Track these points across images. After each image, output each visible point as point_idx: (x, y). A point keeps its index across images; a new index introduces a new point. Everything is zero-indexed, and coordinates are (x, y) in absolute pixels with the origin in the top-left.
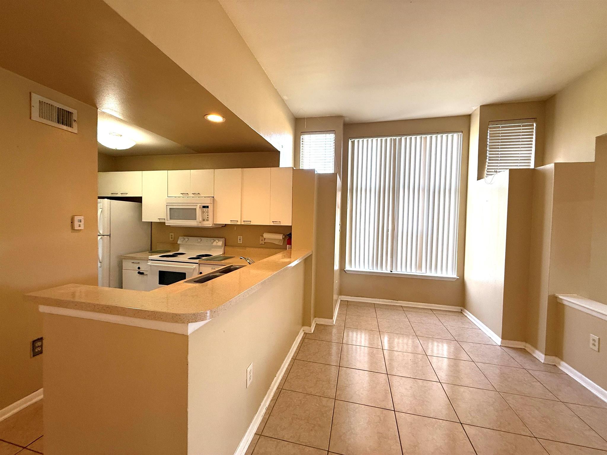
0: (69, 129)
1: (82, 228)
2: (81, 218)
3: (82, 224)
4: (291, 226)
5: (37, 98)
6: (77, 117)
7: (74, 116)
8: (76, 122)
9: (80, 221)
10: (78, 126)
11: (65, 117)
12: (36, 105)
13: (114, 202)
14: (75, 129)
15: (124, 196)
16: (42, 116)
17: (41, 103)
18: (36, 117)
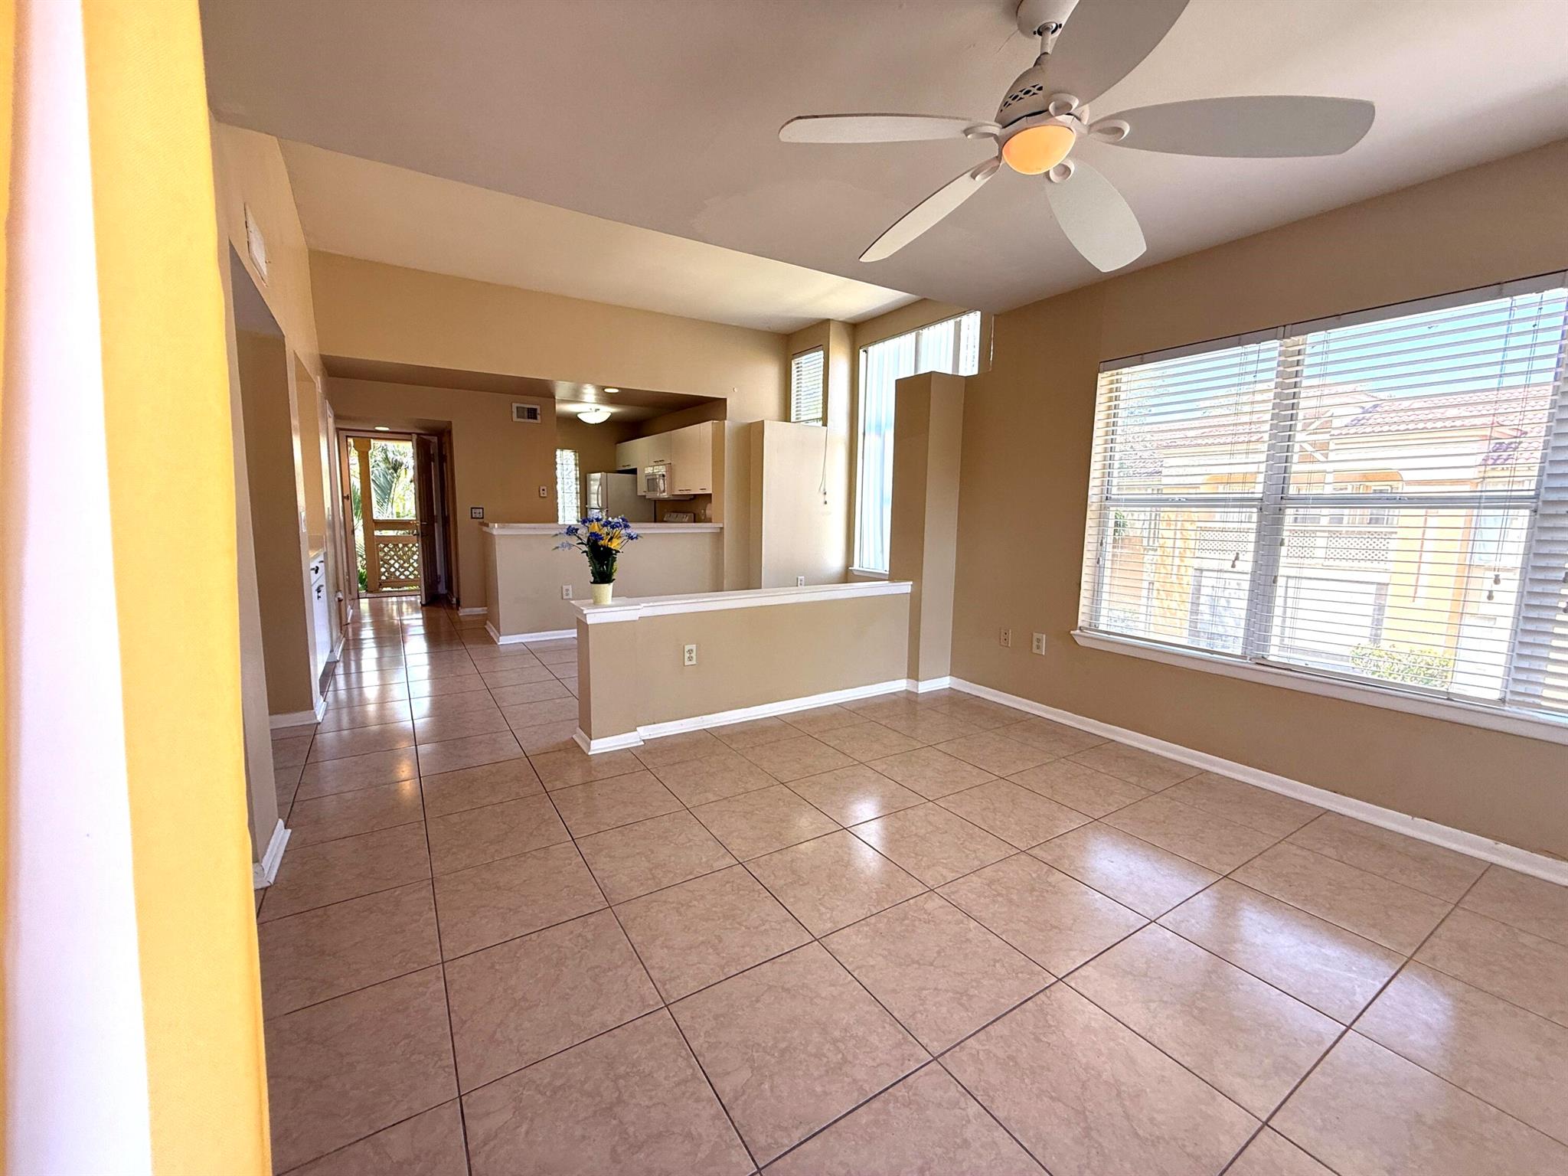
0: (535, 421)
1: (545, 495)
2: (545, 488)
3: (545, 492)
4: (710, 495)
5: (515, 405)
6: (541, 411)
7: (538, 411)
8: (540, 414)
9: (543, 490)
10: (541, 417)
11: (532, 414)
12: (515, 410)
13: (609, 474)
14: (539, 420)
15: (627, 468)
16: (518, 417)
17: (517, 407)
18: (515, 418)
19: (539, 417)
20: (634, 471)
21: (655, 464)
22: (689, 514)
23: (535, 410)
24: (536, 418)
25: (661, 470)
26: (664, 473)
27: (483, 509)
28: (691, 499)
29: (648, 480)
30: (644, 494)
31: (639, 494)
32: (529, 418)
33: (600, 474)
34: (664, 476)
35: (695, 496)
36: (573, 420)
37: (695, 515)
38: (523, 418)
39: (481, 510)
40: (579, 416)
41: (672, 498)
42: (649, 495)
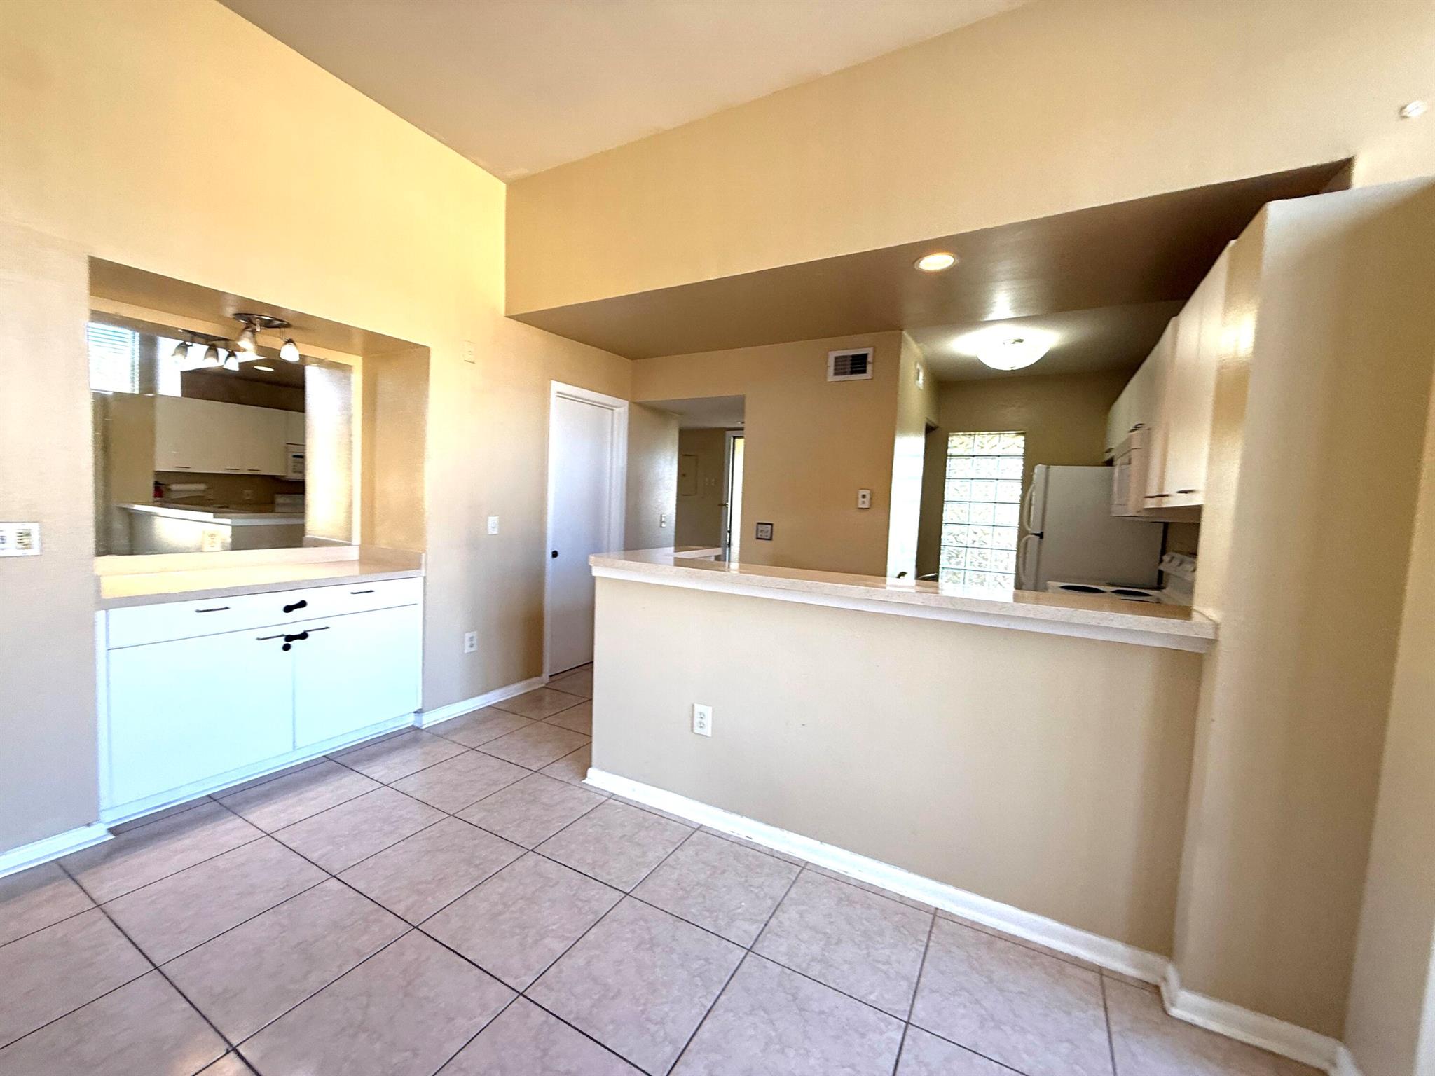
2: (867, 492)
3: (867, 500)
5: (833, 355)
6: (874, 357)
7: (870, 359)
8: (873, 363)
9: (864, 496)
10: (873, 368)
11: (858, 364)
12: (831, 363)
14: (868, 375)
16: (836, 374)
17: (836, 358)
18: (831, 377)
19: (869, 368)
23: (865, 356)
24: (864, 372)
27: (771, 524)
32: (852, 372)
38: (844, 373)
39: (770, 526)
40: (978, 359)
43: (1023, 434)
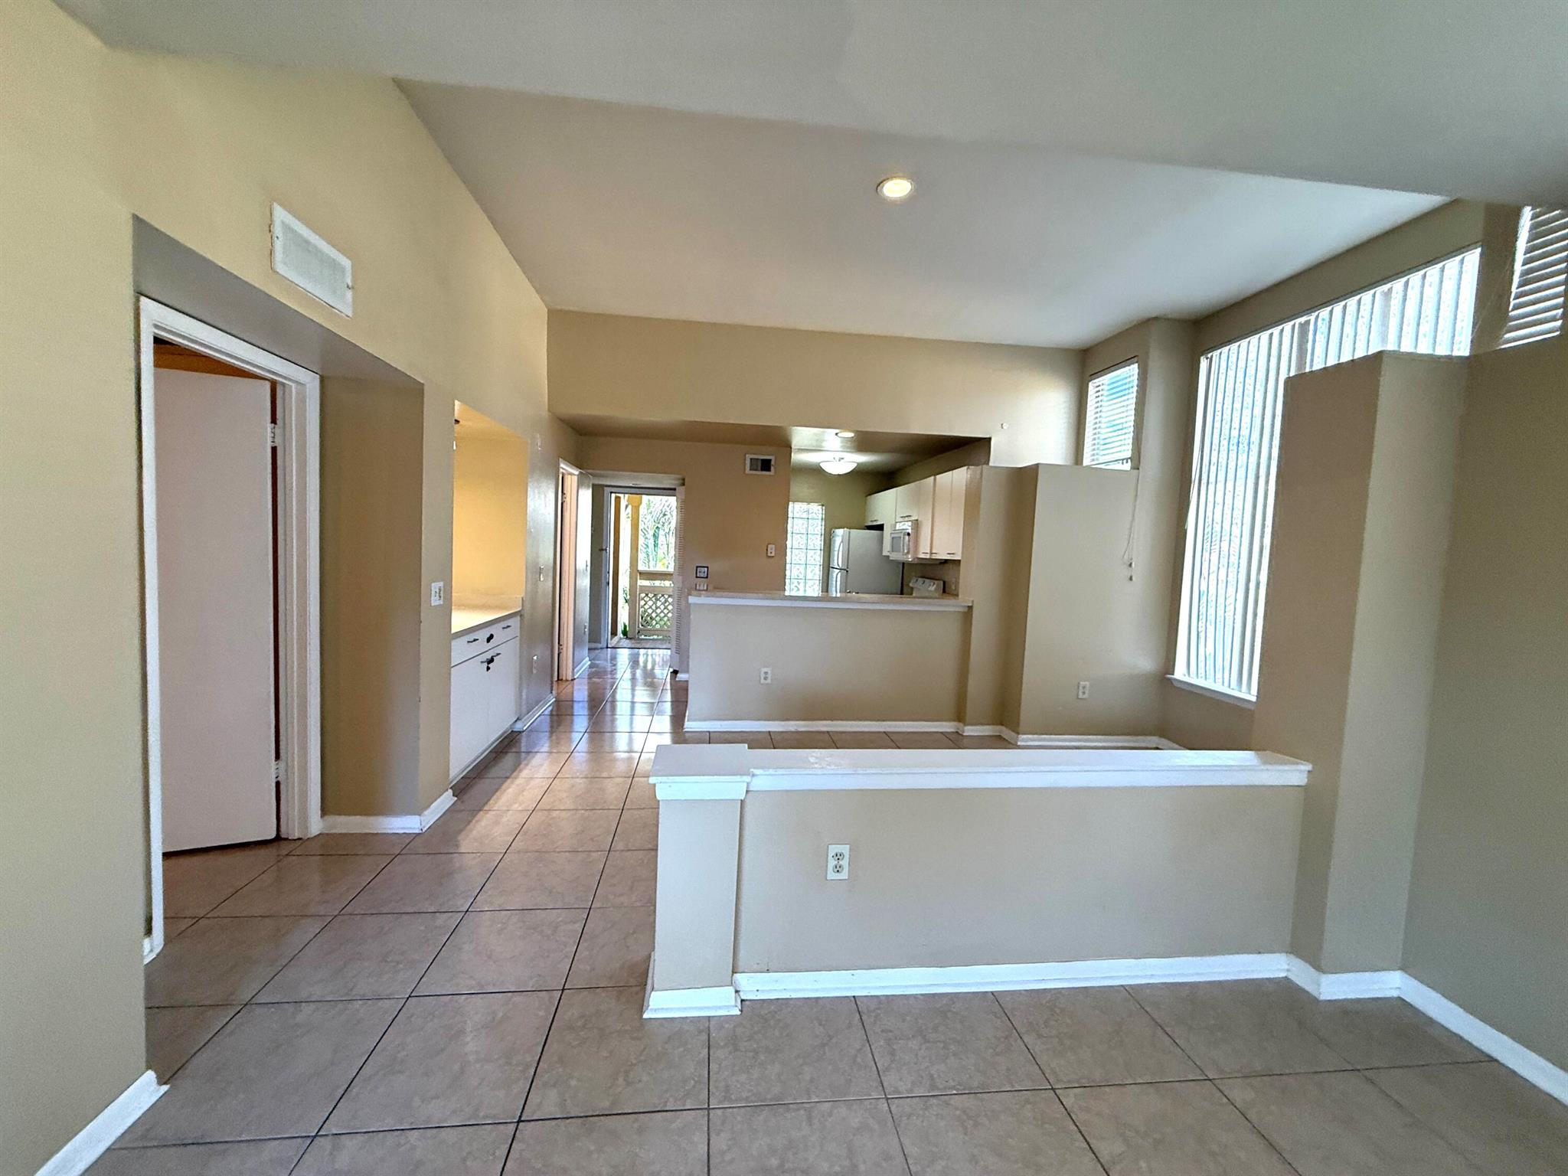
0: (768, 473)
1: (773, 555)
2: (773, 546)
3: (773, 551)
4: (959, 561)
5: (748, 457)
6: (775, 462)
7: (773, 463)
8: (774, 466)
9: (771, 549)
10: (775, 468)
11: (766, 465)
12: (748, 462)
13: (854, 532)
14: (772, 473)
15: (875, 523)
16: (750, 470)
17: (751, 459)
18: (748, 471)
19: (772, 468)
20: (880, 528)
21: (901, 520)
22: (936, 582)
23: (770, 460)
24: (769, 470)
25: (907, 526)
26: (910, 531)
27: (707, 567)
28: (941, 563)
29: (893, 538)
30: (888, 554)
31: (884, 554)
32: (762, 470)
33: (842, 530)
34: (909, 534)
35: (946, 561)
36: (815, 472)
37: (944, 583)
38: (756, 470)
39: (706, 569)
40: (821, 465)
41: (916, 561)
42: (894, 556)
43: (823, 505)
